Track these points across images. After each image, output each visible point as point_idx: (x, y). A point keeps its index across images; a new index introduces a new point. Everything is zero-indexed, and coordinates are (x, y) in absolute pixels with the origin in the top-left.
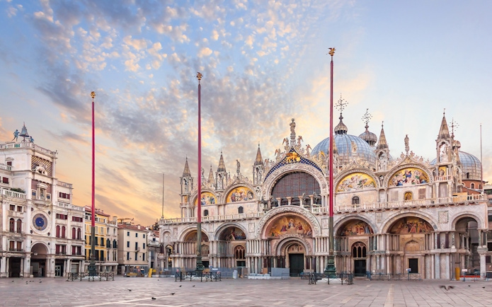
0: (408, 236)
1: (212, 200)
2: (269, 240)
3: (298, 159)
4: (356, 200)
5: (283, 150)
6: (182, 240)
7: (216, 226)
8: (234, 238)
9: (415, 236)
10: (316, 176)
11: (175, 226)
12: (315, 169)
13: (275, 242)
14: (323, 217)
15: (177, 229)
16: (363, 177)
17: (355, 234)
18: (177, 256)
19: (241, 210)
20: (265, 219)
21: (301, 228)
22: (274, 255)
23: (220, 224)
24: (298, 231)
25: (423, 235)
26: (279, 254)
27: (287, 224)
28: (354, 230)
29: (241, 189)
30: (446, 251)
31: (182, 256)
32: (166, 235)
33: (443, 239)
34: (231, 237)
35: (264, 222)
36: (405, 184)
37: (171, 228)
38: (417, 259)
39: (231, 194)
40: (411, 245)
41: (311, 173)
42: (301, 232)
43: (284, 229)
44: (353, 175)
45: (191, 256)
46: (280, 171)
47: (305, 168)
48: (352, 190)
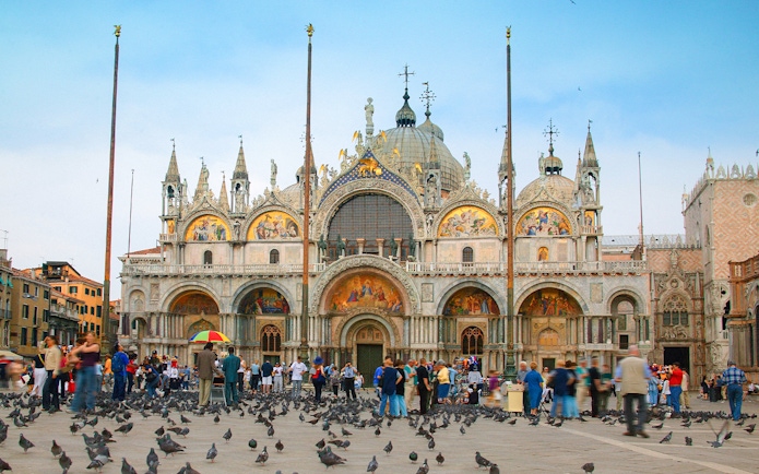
0: (542, 321)
1: (220, 231)
2: (329, 317)
3: (379, 171)
4: (468, 254)
5: (352, 152)
6: (166, 310)
7: (236, 285)
8: (260, 310)
9: (553, 320)
10: (407, 206)
11: (154, 281)
12: (406, 193)
13: (337, 321)
14: (423, 280)
15: (156, 286)
16: (481, 215)
17: (466, 313)
18: (156, 341)
19: (274, 256)
20: (327, 277)
21: (382, 298)
22: (335, 346)
23: (243, 281)
24: (377, 302)
25: (563, 320)
26: (343, 345)
27: (359, 288)
28: (466, 306)
29: (275, 216)
30: (601, 347)
31: (165, 341)
32: (135, 297)
33: (596, 328)
34: (255, 308)
35: (325, 283)
36: (539, 234)
37: (147, 284)
38: (554, 360)
39: (256, 224)
40: (546, 335)
41: (399, 199)
42: (381, 303)
43: (355, 297)
44: (466, 210)
45: (179, 342)
46: (346, 190)
47: (390, 188)
48: (463, 235)
